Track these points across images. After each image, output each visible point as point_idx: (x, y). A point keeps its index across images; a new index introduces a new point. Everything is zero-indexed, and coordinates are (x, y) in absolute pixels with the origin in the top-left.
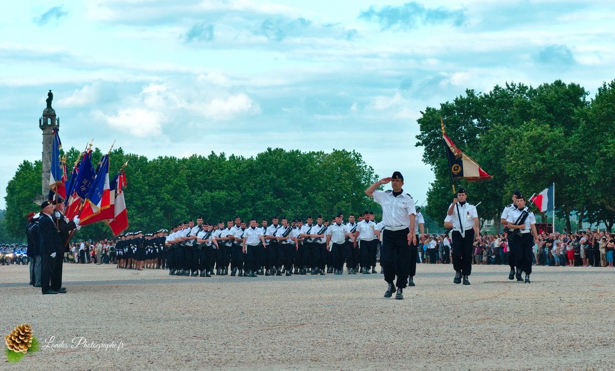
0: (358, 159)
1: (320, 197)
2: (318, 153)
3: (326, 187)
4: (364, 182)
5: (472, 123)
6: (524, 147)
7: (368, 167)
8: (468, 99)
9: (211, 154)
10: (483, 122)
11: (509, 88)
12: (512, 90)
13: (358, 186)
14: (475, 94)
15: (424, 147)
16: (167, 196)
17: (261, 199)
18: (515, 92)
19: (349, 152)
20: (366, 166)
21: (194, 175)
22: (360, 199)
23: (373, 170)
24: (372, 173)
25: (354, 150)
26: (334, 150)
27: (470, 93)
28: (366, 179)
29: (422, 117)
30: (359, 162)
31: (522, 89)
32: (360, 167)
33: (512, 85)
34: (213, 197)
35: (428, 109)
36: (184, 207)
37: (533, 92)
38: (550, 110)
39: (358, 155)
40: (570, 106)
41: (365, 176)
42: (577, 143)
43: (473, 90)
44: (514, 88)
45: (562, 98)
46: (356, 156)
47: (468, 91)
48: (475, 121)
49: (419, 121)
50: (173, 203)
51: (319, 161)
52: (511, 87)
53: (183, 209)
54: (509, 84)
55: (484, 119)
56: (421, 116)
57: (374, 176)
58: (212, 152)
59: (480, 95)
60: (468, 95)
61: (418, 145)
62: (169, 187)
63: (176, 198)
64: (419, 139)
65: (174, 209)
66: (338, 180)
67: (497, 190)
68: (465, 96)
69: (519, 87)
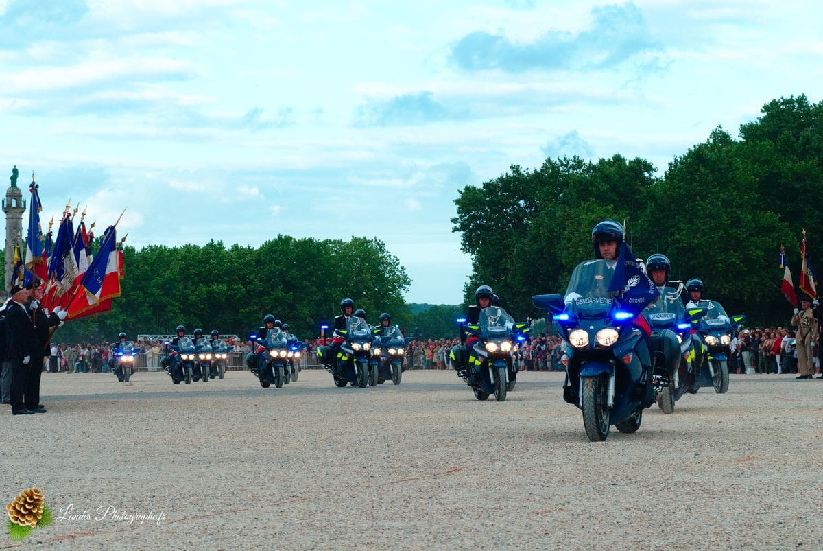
0: (381, 248)
1: (338, 293)
2: (335, 242)
3: (344, 281)
4: (388, 275)
5: (519, 205)
6: (583, 232)
7: (392, 257)
8: (514, 177)
9: (210, 242)
10: (531, 204)
11: (562, 164)
12: (566, 166)
13: (381, 280)
14: (522, 171)
15: (463, 232)
16: (156, 292)
17: (269, 294)
18: (570, 168)
19: (370, 240)
20: (390, 256)
21: (187, 268)
22: (384, 295)
23: (398, 260)
24: (397, 264)
25: (376, 238)
26: (353, 237)
27: (516, 169)
28: (390, 271)
29: (460, 198)
30: (382, 251)
31: (579, 163)
32: (384, 257)
33: (565, 159)
34: (209, 293)
35: (467, 188)
36: (177, 304)
37: (592, 167)
38: (613, 188)
39: (380, 243)
40: (636, 184)
41: (389, 268)
42: (645, 229)
43: (519, 166)
44: (568, 163)
45: (627, 175)
46: (378, 244)
47: (512, 167)
48: (522, 202)
49: (457, 202)
50: (165, 299)
51: (336, 251)
52: (565, 163)
53: (175, 306)
54: (562, 159)
55: (532, 200)
56: (459, 196)
57: (400, 269)
58: (212, 240)
59: (527, 172)
60: (514, 171)
61: (455, 230)
62: (160, 280)
63: (166, 294)
64: (455, 223)
65: (166, 306)
66: (358, 274)
67: (550, 283)
68: (511, 173)
69: (574, 161)
